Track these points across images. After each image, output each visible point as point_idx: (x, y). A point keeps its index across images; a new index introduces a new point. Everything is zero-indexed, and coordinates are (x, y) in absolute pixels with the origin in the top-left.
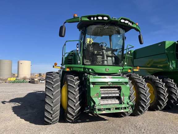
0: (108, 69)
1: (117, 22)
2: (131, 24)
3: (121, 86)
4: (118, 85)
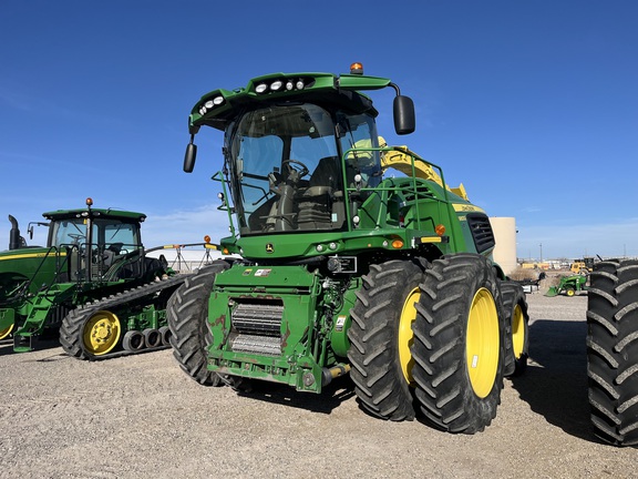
0: (271, 246)
2: (300, 85)
3: (283, 297)
4: (275, 297)
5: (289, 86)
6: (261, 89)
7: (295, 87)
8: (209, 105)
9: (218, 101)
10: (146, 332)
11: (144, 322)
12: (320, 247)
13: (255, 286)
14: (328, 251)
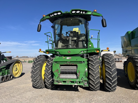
1: (69, 14)
2: (84, 13)
3: (77, 64)
4: (75, 64)
5: (81, 12)
6: (74, 12)
7: (83, 13)
8: (55, 14)
9: (59, 13)
10: (5, 76)
11: (4, 73)
12: (82, 52)
13: (67, 62)
14: (84, 53)
